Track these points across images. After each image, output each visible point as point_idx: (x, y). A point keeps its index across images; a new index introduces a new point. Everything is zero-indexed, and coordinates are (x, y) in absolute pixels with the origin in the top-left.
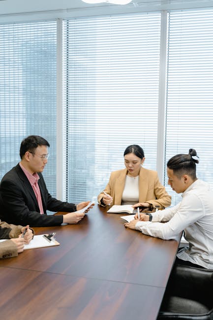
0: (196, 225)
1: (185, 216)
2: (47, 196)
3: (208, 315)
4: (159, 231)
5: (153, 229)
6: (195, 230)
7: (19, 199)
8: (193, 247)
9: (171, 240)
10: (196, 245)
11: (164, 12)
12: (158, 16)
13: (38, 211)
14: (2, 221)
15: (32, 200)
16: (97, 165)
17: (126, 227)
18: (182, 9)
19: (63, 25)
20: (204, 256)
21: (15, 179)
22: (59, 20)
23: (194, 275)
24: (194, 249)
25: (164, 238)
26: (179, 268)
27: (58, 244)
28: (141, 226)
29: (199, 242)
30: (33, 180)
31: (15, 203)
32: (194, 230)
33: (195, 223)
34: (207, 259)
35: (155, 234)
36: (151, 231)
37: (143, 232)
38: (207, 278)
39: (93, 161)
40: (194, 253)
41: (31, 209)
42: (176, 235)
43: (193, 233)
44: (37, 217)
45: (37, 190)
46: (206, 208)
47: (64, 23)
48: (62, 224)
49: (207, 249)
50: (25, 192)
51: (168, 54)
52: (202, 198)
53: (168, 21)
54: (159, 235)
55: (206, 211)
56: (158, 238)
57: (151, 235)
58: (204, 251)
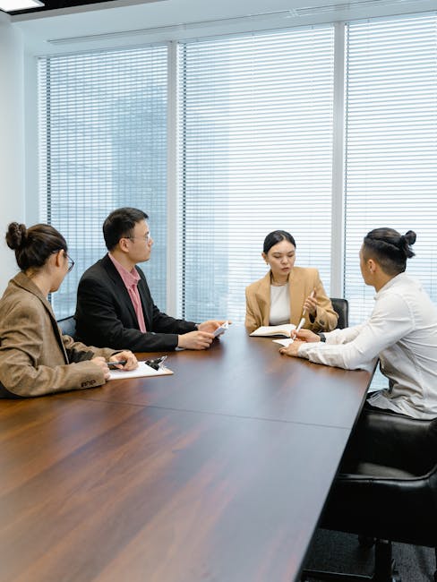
0: (400, 345)
1: (381, 330)
2: (152, 310)
3: (427, 478)
4: (337, 356)
5: (327, 353)
6: (399, 356)
7: (108, 308)
8: (395, 385)
9: (359, 370)
10: (401, 382)
11: (339, 24)
12: (330, 31)
13: (138, 328)
14: (75, 341)
15: (128, 312)
16: (230, 295)
17: (282, 354)
18: (368, 19)
19: (178, 52)
20: (416, 400)
21: (101, 277)
22: (171, 44)
23: (398, 427)
24: (397, 388)
25: (347, 367)
26: (373, 417)
27: (171, 372)
28: (308, 350)
29: (406, 376)
30: (130, 281)
31: (101, 314)
32: (396, 355)
33: (398, 343)
34: (421, 403)
35: (332, 360)
36: (325, 356)
37: (311, 359)
38: (422, 430)
39: (224, 290)
40: (399, 396)
41: (127, 326)
42: (367, 363)
43: (396, 361)
44: (137, 336)
45: (135, 296)
46: (416, 317)
47: (179, 48)
48: (177, 349)
49: (420, 387)
50: (116, 297)
51: (347, 90)
52: (409, 300)
53: (346, 38)
54: (337, 363)
55: (417, 322)
56: (337, 368)
57: (325, 363)
58: (414, 391)
